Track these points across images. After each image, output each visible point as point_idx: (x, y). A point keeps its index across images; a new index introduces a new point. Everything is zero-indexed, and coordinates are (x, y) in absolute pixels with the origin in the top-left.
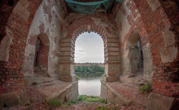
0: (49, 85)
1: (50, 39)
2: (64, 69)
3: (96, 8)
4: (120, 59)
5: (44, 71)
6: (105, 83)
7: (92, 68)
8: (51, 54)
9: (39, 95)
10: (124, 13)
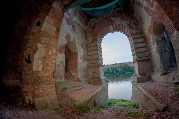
0: (79, 89)
1: (77, 45)
2: (94, 73)
3: (112, 9)
4: (149, 55)
5: (74, 76)
6: (136, 84)
7: (121, 69)
8: (80, 60)
9: (68, 100)
10: (140, 5)
